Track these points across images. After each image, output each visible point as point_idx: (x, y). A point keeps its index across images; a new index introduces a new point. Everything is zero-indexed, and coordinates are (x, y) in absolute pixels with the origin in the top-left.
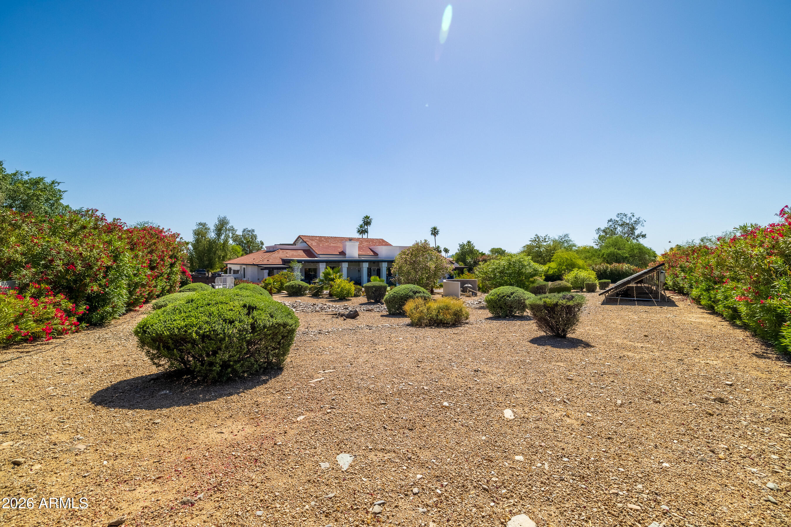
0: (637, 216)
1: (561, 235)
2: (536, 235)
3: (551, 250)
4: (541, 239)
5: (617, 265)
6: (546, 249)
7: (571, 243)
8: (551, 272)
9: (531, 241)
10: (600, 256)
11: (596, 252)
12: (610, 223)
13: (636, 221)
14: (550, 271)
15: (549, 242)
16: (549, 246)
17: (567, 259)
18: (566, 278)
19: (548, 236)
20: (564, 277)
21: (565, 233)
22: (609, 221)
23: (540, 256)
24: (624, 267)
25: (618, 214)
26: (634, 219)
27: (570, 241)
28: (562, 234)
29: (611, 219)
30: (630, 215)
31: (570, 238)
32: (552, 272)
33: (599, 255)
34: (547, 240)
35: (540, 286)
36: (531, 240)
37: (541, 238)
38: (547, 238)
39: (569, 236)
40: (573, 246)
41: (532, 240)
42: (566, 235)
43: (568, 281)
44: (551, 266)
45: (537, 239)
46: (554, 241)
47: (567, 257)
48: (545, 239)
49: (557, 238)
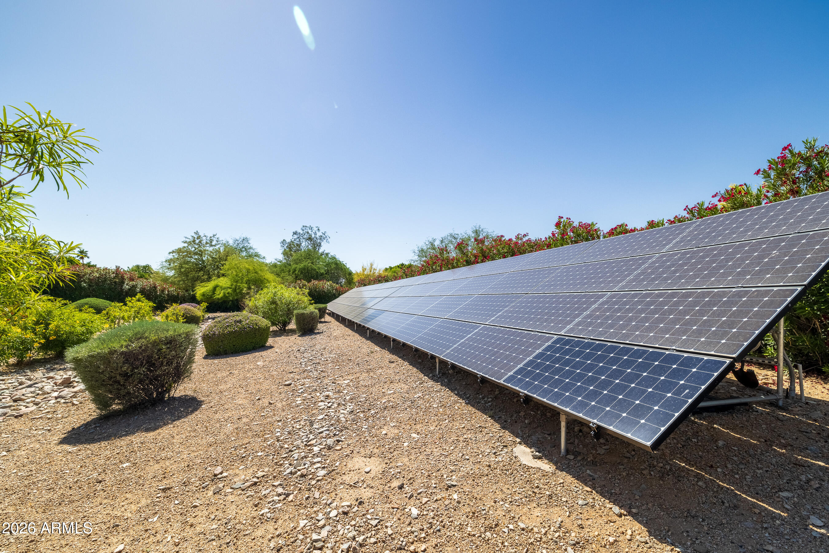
0: (322, 230)
1: (238, 238)
2: (197, 233)
3: (220, 259)
4: (204, 242)
5: (316, 282)
6: (213, 258)
7: (252, 251)
8: (219, 294)
9: (185, 242)
10: (291, 273)
11: (285, 267)
12: (296, 236)
13: (321, 236)
14: (217, 292)
15: (217, 247)
16: (218, 251)
17: (248, 271)
18: (251, 304)
19: (217, 237)
20: (247, 302)
21: (244, 236)
22: (295, 233)
23: (201, 269)
24: (326, 285)
25: (304, 226)
26: (319, 234)
27: (250, 248)
28: (239, 236)
29: (296, 232)
30: (315, 229)
31: (251, 245)
32: (221, 295)
33: (289, 271)
34: (214, 243)
35: (143, 350)
36: (185, 239)
37: (204, 238)
38: (215, 239)
39: (250, 242)
40: (255, 256)
41: (188, 240)
42: (245, 240)
43: (255, 311)
44: (220, 284)
45: (196, 240)
46: (226, 245)
47: (247, 266)
48: (211, 241)
49: (231, 243)
